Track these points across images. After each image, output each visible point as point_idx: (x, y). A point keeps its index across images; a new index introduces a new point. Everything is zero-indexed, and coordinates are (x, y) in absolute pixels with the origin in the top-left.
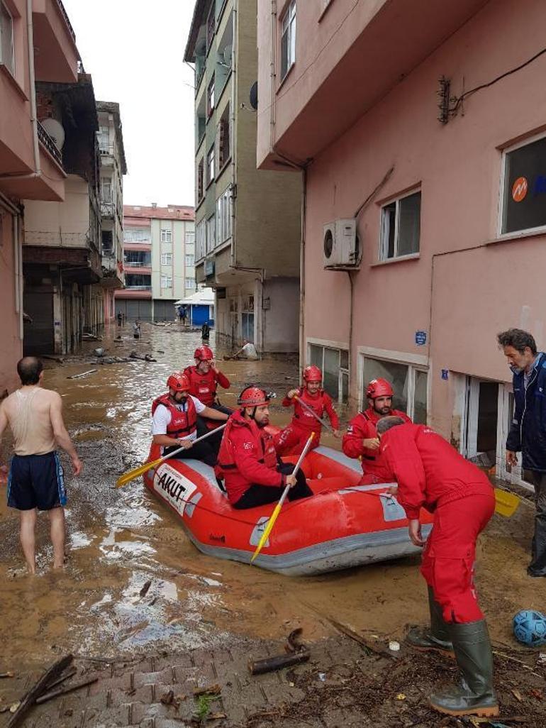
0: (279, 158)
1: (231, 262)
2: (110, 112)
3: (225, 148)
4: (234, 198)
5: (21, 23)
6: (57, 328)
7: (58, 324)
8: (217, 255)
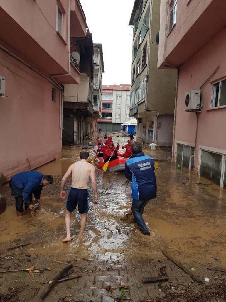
0: (167, 64)
1: (145, 108)
2: (99, 48)
3: (144, 60)
4: (147, 81)
5: (66, 15)
6: (75, 134)
7: (75, 132)
8: (139, 105)
